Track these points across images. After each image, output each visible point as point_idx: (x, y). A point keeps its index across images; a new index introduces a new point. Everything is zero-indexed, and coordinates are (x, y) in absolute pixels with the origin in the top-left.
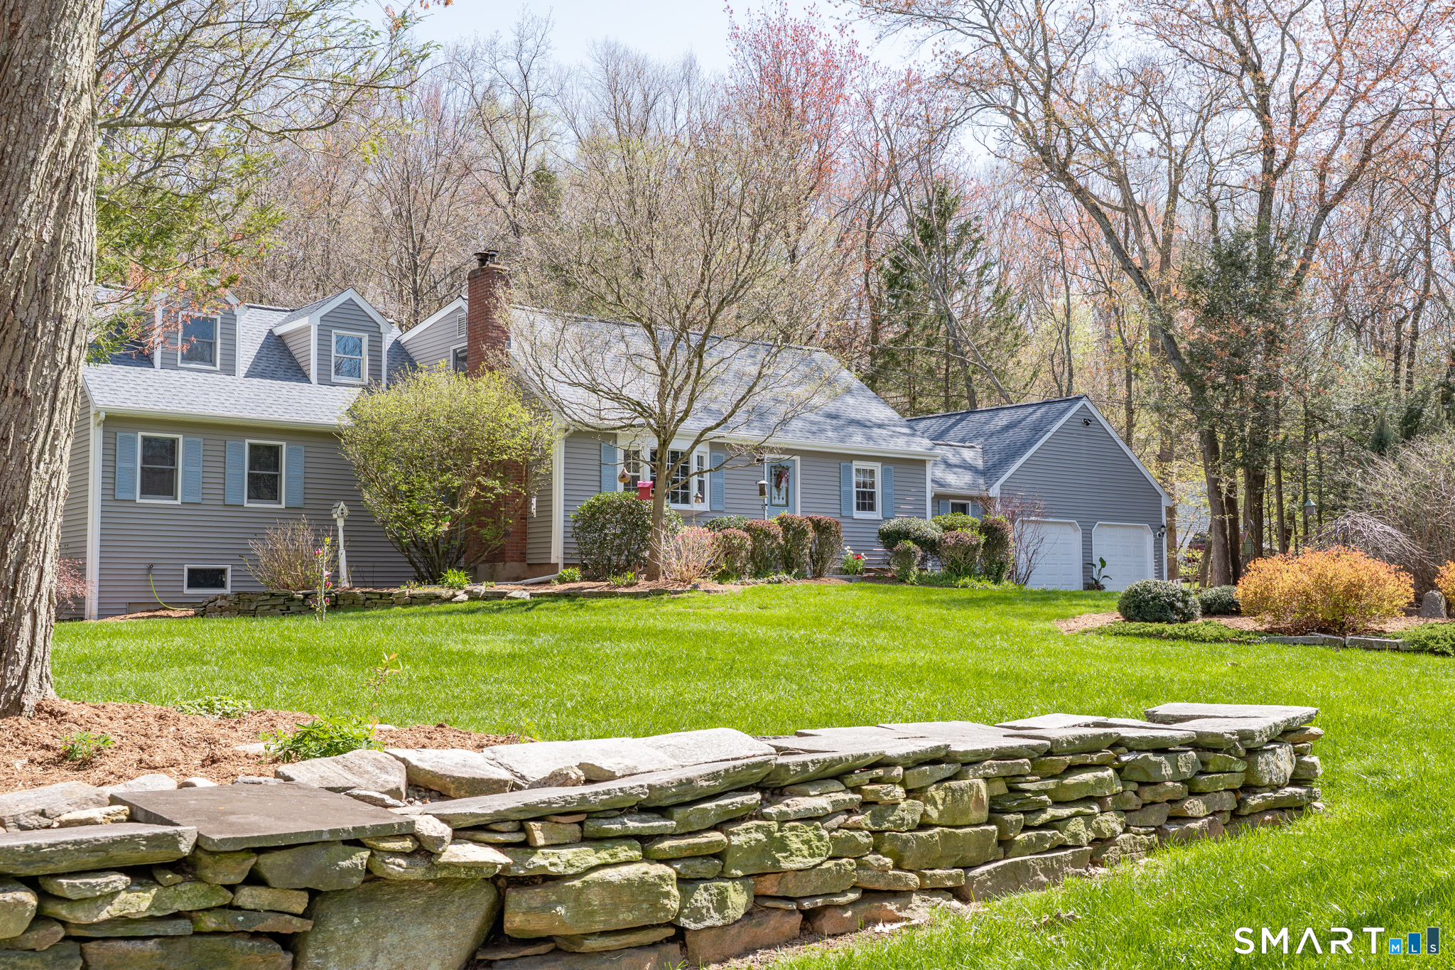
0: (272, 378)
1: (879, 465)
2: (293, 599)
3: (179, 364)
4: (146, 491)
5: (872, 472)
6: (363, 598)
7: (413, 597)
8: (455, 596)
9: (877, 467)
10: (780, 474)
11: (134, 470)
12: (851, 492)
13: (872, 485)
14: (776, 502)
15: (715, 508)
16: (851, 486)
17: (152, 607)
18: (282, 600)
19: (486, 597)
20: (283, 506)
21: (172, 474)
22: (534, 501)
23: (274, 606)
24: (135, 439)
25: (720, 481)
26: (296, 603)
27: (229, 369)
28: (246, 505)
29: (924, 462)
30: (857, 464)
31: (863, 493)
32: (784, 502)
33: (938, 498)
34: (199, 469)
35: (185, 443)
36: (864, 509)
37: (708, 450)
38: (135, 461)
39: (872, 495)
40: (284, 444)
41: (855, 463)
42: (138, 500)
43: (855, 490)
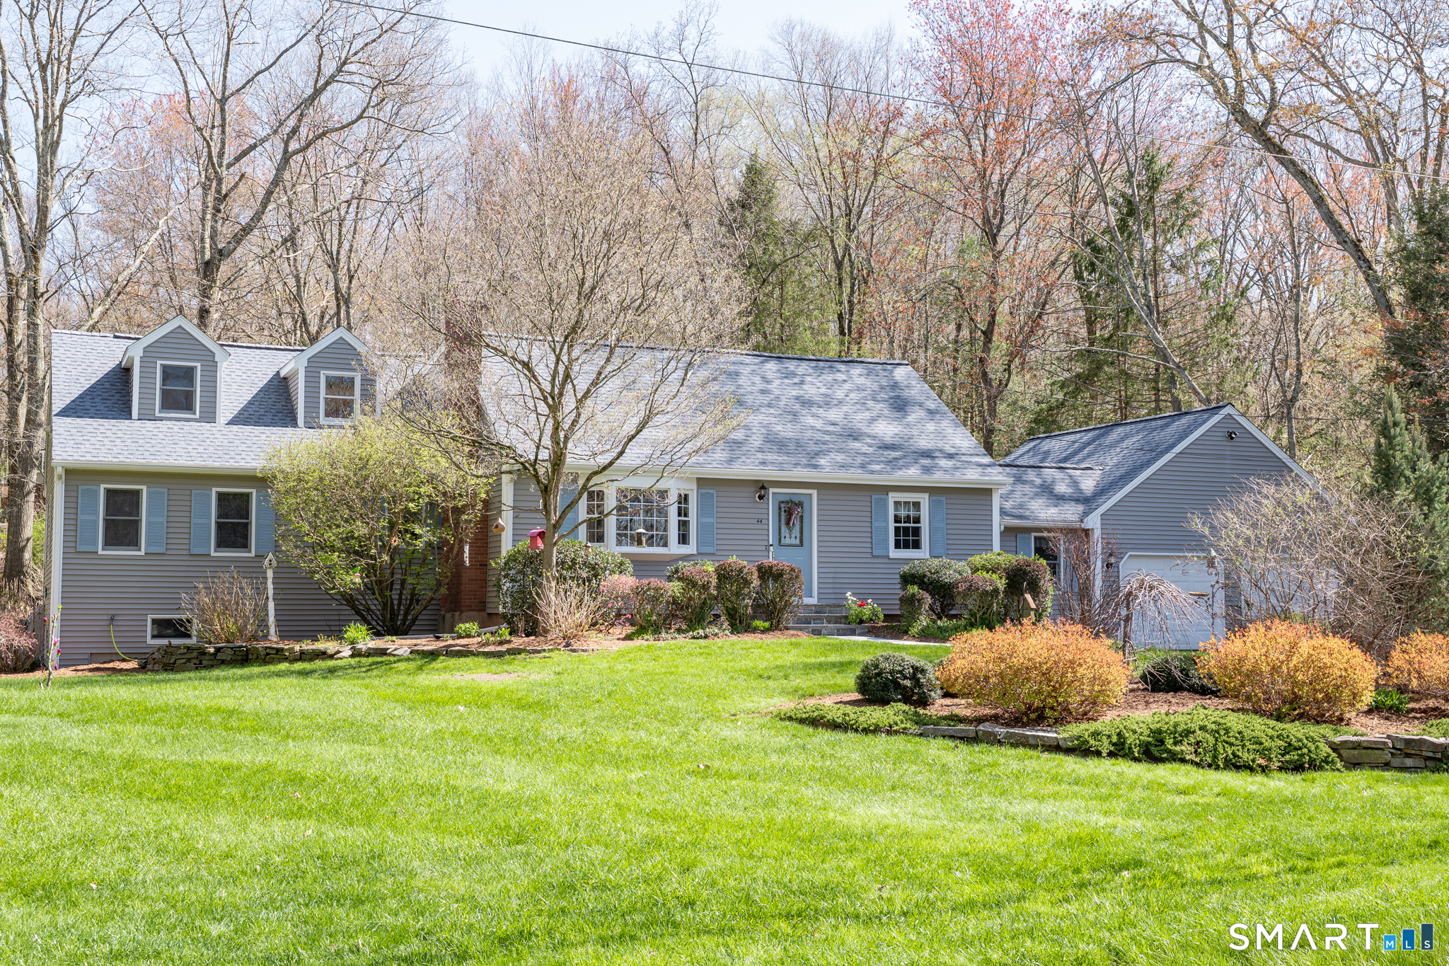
0: (257, 424)
1: (926, 496)
2: (204, 653)
3: (157, 414)
4: (108, 543)
5: (917, 505)
6: (263, 653)
7: (302, 653)
8: (339, 652)
9: (924, 499)
10: (791, 511)
11: (96, 523)
12: (887, 528)
13: (917, 520)
14: (787, 541)
15: (703, 550)
16: (887, 521)
17: (108, 658)
18: (195, 654)
19: (369, 654)
20: (253, 554)
21: (136, 524)
22: (467, 548)
23: (189, 660)
24: (96, 493)
25: (710, 520)
26: (207, 657)
27: (209, 416)
28: (213, 554)
29: (990, 490)
30: (893, 497)
31: (906, 529)
32: (798, 542)
33: (1008, 532)
34: (164, 520)
35: (149, 494)
36: (906, 546)
37: (695, 487)
38: (97, 513)
39: (917, 532)
40: (254, 491)
41: (891, 494)
42: (100, 552)
43: (892, 525)
